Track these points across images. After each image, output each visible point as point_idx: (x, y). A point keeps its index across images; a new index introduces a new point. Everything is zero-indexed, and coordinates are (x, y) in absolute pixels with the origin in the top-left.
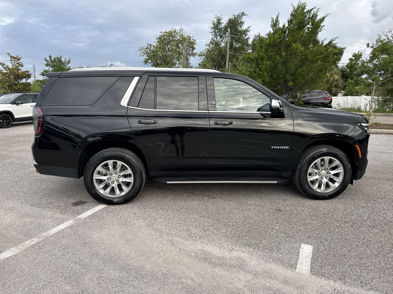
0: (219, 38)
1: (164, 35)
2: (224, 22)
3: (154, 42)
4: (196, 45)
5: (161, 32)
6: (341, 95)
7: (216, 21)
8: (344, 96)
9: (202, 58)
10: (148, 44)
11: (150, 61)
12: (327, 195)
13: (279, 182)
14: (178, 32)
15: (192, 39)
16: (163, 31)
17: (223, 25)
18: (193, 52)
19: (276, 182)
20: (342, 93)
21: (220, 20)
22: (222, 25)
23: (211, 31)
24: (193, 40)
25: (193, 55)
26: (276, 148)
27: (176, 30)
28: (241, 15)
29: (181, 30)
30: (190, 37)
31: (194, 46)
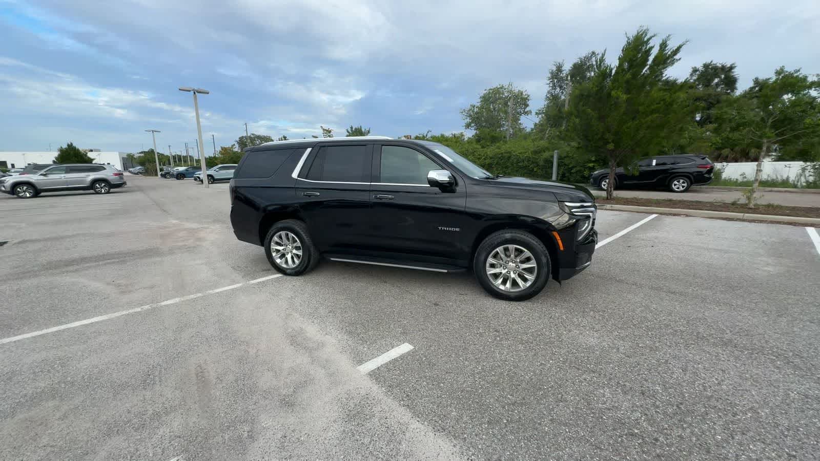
0: (558, 89)
1: (489, 92)
2: (567, 67)
3: (477, 102)
4: (530, 101)
5: (485, 90)
6: (770, 160)
7: (554, 69)
8: (775, 161)
9: (540, 116)
10: (471, 105)
11: (473, 125)
12: (512, 295)
13: (451, 271)
14: (506, 87)
15: (524, 94)
16: (488, 89)
17: (564, 74)
18: (526, 110)
19: (446, 271)
20: (773, 157)
21: (561, 67)
22: (563, 72)
23: (548, 82)
24: (526, 95)
25: (526, 113)
26: (444, 229)
27: (504, 85)
28: (590, 56)
29: (510, 85)
30: (522, 92)
31: (528, 103)
